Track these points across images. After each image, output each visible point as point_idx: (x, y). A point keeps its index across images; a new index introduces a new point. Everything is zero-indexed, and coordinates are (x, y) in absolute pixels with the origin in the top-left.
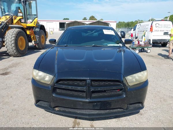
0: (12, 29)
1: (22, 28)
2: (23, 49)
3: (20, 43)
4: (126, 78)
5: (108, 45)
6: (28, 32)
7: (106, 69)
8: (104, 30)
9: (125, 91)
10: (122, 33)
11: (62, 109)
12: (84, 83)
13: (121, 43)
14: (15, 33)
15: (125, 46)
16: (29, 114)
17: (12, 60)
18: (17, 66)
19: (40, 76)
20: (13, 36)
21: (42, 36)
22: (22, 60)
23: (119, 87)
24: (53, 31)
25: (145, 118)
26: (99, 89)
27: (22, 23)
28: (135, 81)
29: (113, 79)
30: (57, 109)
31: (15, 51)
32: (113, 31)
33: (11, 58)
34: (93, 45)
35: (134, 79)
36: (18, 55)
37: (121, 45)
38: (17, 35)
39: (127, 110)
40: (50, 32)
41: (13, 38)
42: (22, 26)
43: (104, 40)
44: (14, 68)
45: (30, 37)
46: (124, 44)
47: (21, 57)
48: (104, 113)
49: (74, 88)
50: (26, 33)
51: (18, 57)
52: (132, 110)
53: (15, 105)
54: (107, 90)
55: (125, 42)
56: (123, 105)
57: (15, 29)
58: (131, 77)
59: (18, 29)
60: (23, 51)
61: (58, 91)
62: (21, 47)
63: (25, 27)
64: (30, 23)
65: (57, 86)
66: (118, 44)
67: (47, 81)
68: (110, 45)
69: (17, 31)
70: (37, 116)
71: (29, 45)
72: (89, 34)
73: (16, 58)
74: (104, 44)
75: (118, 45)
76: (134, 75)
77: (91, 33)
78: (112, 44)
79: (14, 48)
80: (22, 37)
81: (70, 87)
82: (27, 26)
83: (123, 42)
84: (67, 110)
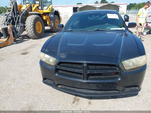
0: (31, 16)
1: (39, 15)
2: (40, 32)
3: (37, 28)
4: (122, 62)
5: (111, 29)
6: (44, 18)
7: (103, 54)
8: (108, 15)
9: (120, 75)
10: (126, 17)
11: (64, 87)
12: (81, 66)
13: (124, 27)
14: (33, 19)
15: (128, 29)
16: (39, 88)
17: (32, 42)
18: (35, 47)
19: (46, 58)
20: (31, 22)
21: (56, 21)
22: (39, 42)
23: (115, 71)
24: (67, 15)
25: (141, 100)
26: (94, 72)
27: (39, 9)
28: (132, 65)
29: (109, 63)
30: (59, 86)
31: (33, 34)
32: (117, 15)
33: (31, 40)
34: (96, 29)
35: (131, 64)
36: (36, 38)
37: (124, 29)
38: (35, 20)
39: (123, 92)
40: (65, 16)
41: (32, 24)
42: (39, 12)
43: (108, 24)
44: (32, 49)
45: (46, 21)
46: (127, 28)
47: (38, 39)
48: (100, 93)
49: (72, 70)
50: (42, 18)
51: (36, 39)
52: (128, 92)
53: (29, 80)
54: (103, 73)
55: (129, 25)
56: (118, 87)
57: (33, 15)
58: (128, 61)
59: (36, 16)
60: (40, 34)
61: (60, 71)
62: (39, 30)
63: (42, 13)
64: (46, 10)
65: (58, 67)
66: (121, 27)
67: (52, 63)
68: (112, 29)
69: (34, 17)
70: (45, 91)
71: (45, 29)
72: (93, 18)
73: (34, 40)
74: (107, 28)
75: (121, 29)
76: (132, 60)
77: (95, 18)
78: (115, 28)
79: (33, 32)
80: (39, 22)
81: (69, 69)
82: (43, 13)
83: (126, 25)
84: (68, 88)
